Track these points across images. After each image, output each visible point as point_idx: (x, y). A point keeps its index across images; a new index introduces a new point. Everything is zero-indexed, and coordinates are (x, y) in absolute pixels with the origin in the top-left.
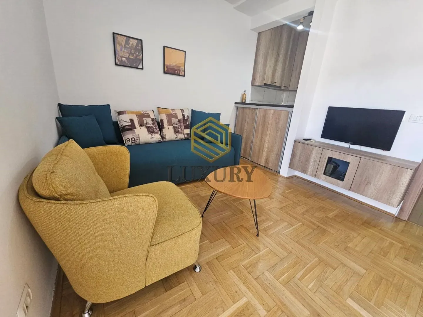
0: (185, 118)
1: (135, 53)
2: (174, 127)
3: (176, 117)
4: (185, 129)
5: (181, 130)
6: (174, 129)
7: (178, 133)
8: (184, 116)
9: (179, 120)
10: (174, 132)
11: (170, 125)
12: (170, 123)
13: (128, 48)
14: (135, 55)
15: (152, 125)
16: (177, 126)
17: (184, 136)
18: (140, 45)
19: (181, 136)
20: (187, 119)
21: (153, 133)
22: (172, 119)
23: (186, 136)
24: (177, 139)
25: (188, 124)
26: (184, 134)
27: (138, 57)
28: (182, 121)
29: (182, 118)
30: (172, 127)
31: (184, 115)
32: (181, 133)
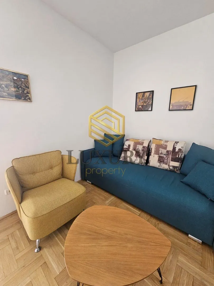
0: (175, 150)
1: (147, 101)
2: (160, 157)
3: (165, 148)
4: (172, 161)
5: (167, 161)
6: (159, 158)
7: (162, 163)
8: (174, 148)
9: (168, 152)
10: (158, 160)
11: (156, 154)
12: (157, 152)
13: (144, 99)
14: (147, 102)
15: (141, 151)
16: (165, 156)
17: (169, 167)
18: (151, 95)
19: (165, 166)
20: (178, 152)
21: (138, 157)
22: (160, 149)
23: (171, 168)
24: (160, 167)
25: (177, 156)
26: (169, 165)
27: (149, 103)
28: (171, 152)
29: (172, 150)
30: (158, 156)
31: (176, 147)
32: (166, 164)
